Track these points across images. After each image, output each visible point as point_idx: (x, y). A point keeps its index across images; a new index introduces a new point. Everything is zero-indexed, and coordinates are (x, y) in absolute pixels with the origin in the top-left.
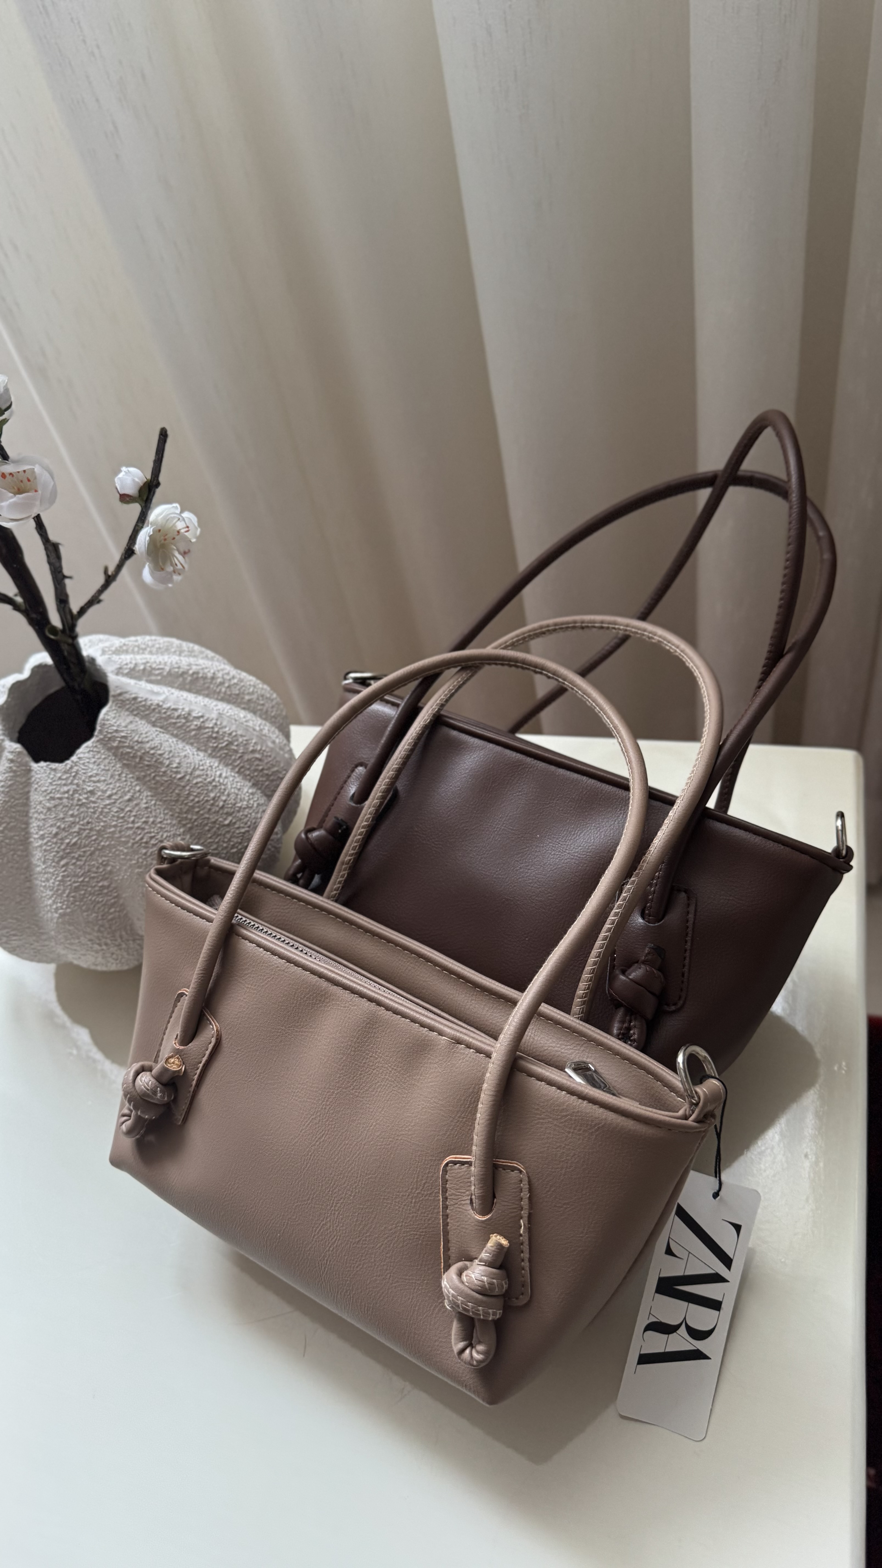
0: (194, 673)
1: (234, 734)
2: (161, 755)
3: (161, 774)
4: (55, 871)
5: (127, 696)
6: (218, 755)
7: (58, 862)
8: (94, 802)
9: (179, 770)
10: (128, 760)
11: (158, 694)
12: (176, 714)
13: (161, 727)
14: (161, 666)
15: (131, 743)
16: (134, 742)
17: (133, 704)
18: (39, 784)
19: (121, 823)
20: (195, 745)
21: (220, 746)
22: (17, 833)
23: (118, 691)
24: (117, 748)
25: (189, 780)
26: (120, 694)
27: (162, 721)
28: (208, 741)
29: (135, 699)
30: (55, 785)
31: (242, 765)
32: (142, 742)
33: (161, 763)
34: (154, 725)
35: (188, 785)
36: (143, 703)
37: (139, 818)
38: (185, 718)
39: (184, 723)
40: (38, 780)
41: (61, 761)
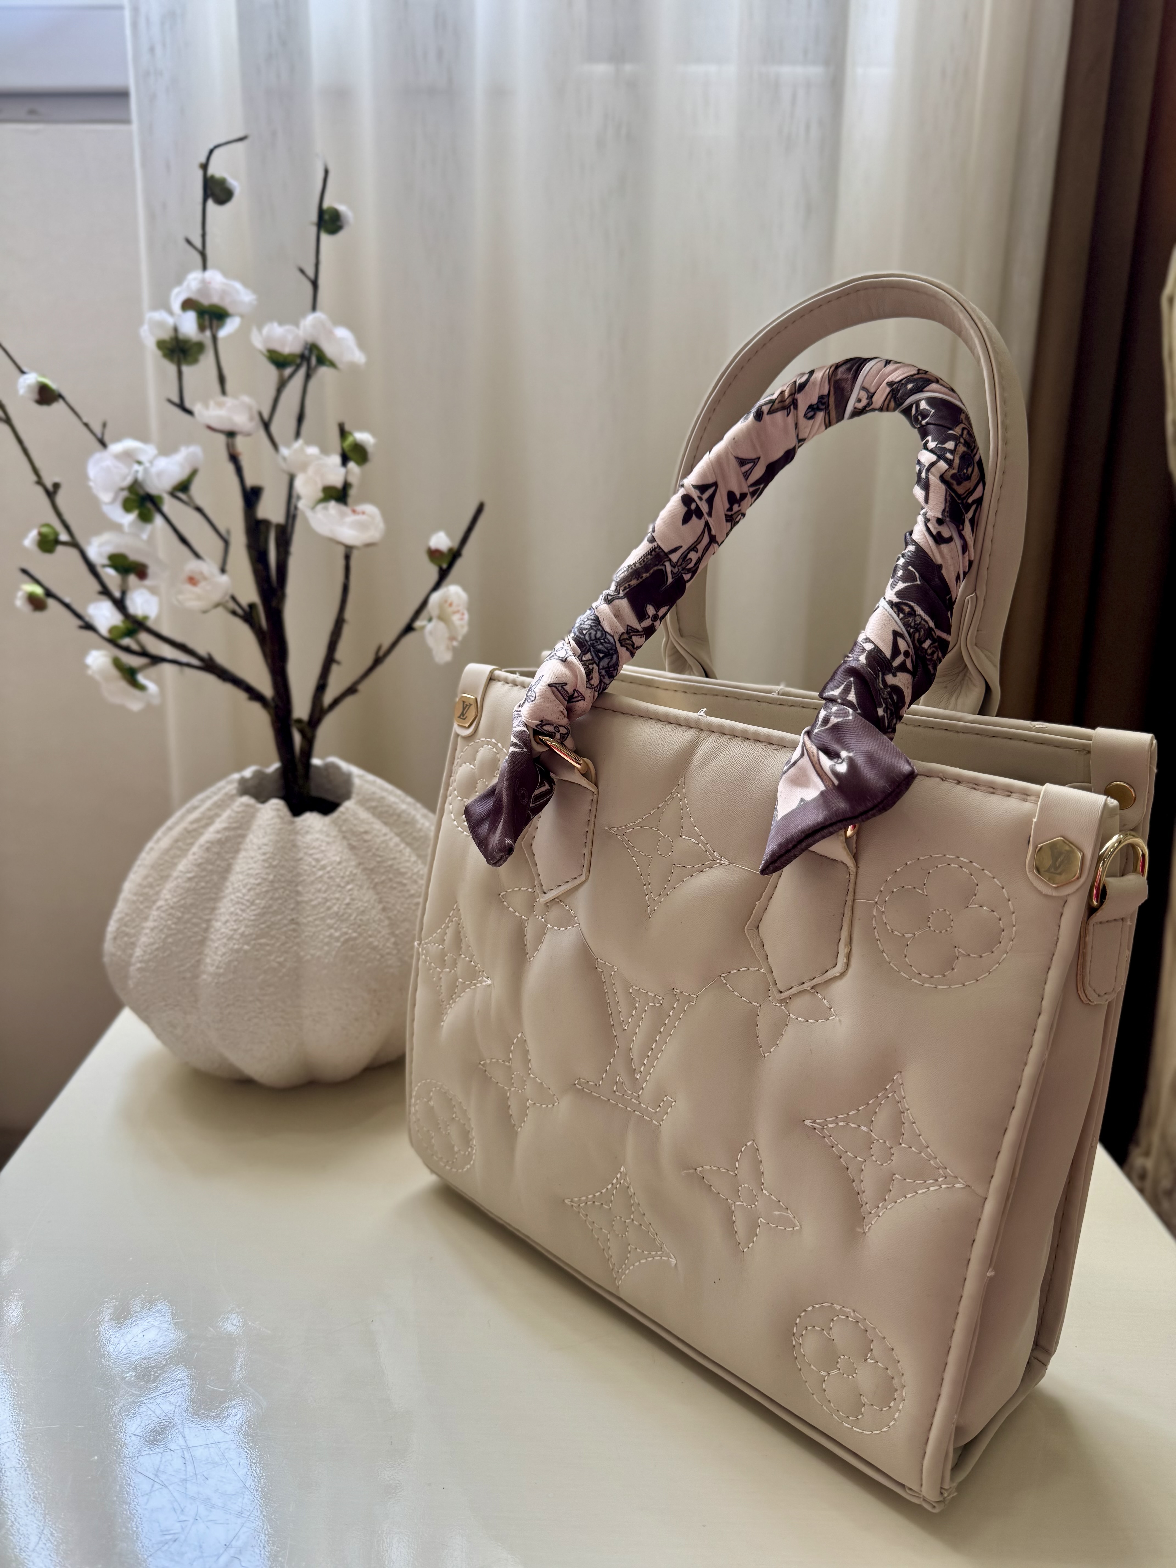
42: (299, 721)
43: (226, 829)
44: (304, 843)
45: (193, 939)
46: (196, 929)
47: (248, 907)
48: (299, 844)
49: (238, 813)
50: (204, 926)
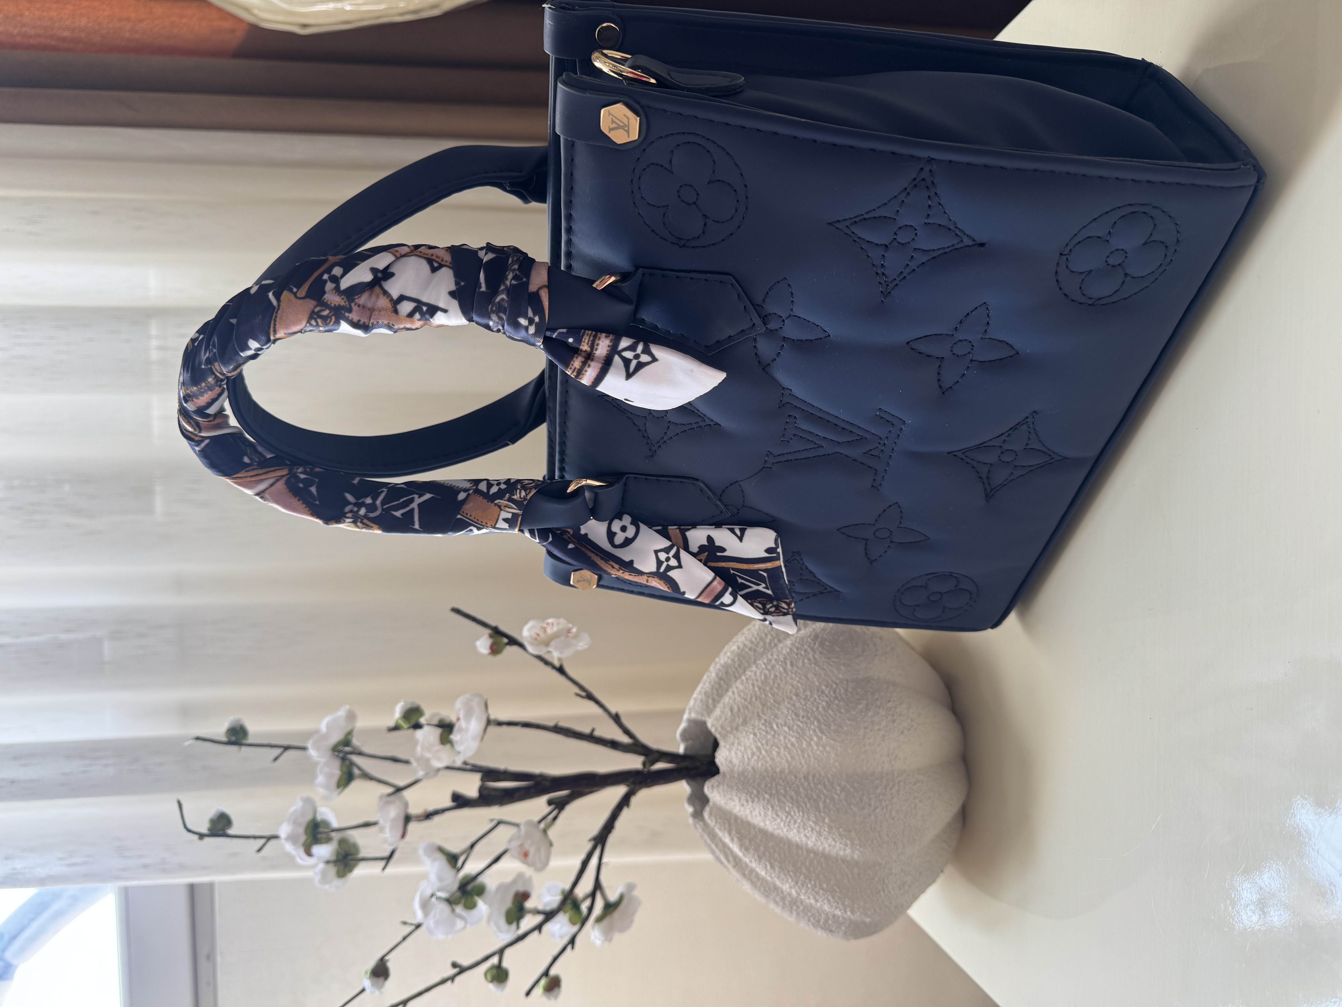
42: (644, 764)
43: (730, 834)
44: (740, 765)
45: (824, 866)
46: (815, 862)
47: (792, 817)
48: (740, 769)
49: (716, 822)
50: (812, 855)
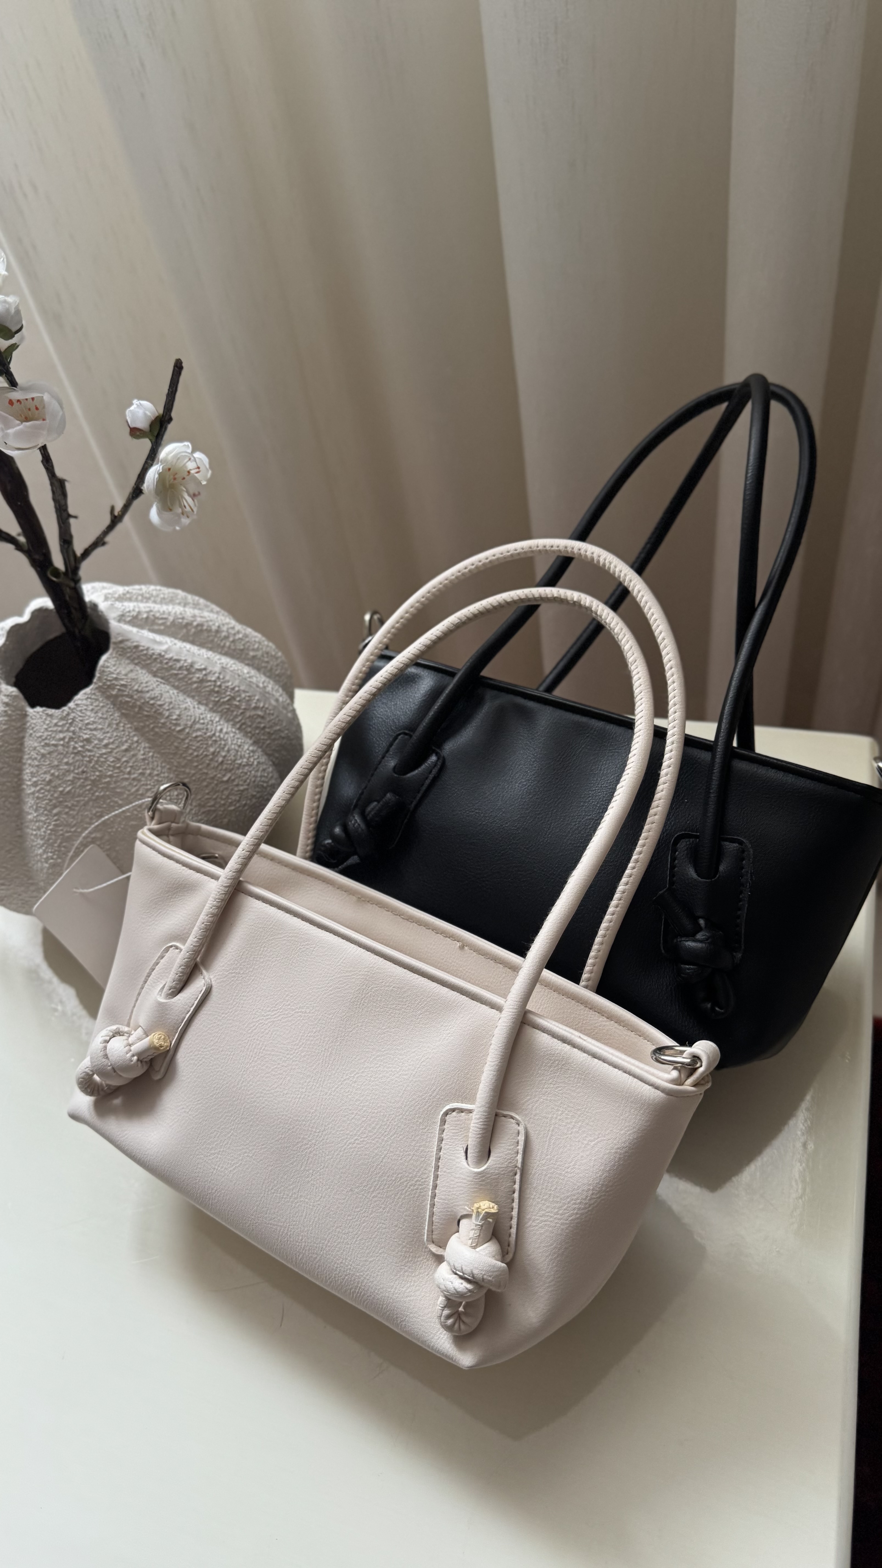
0: (198, 625)
1: (237, 689)
2: (161, 706)
3: (160, 725)
4: (47, 819)
5: (129, 644)
6: (220, 709)
7: (50, 811)
8: (89, 751)
9: (179, 722)
10: (126, 709)
11: (160, 643)
12: (178, 665)
13: (162, 678)
14: (164, 616)
15: (131, 692)
16: (134, 691)
17: (135, 653)
18: (35, 729)
19: (116, 773)
20: (197, 698)
21: (222, 700)
22: (10, 779)
23: (120, 639)
24: (116, 696)
25: (188, 733)
26: (122, 642)
27: (164, 671)
28: (209, 695)
29: (137, 647)
30: (51, 731)
31: (243, 721)
32: (141, 692)
33: (161, 714)
34: (155, 676)
35: (187, 738)
36: (145, 652)
37: (135, 769)
38: (188, 670)
39: (186, 675)
40: (33, 725)
41: (58, 707)
42: (60, 571)
